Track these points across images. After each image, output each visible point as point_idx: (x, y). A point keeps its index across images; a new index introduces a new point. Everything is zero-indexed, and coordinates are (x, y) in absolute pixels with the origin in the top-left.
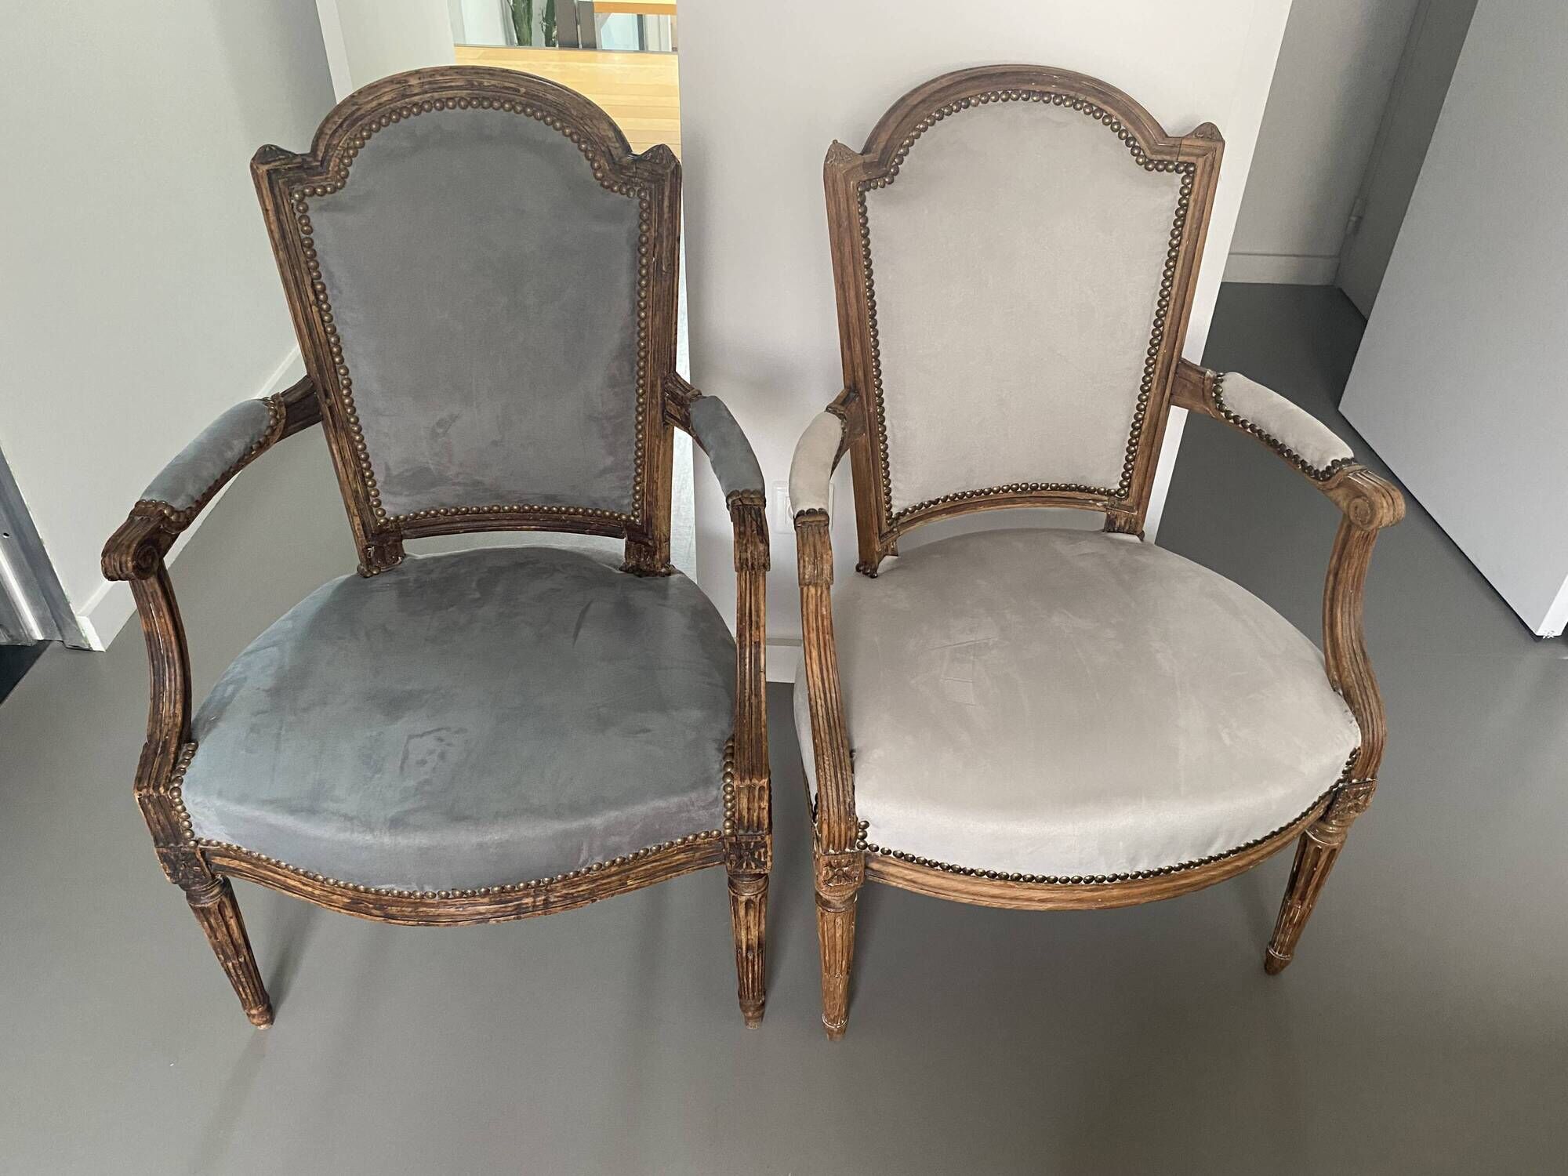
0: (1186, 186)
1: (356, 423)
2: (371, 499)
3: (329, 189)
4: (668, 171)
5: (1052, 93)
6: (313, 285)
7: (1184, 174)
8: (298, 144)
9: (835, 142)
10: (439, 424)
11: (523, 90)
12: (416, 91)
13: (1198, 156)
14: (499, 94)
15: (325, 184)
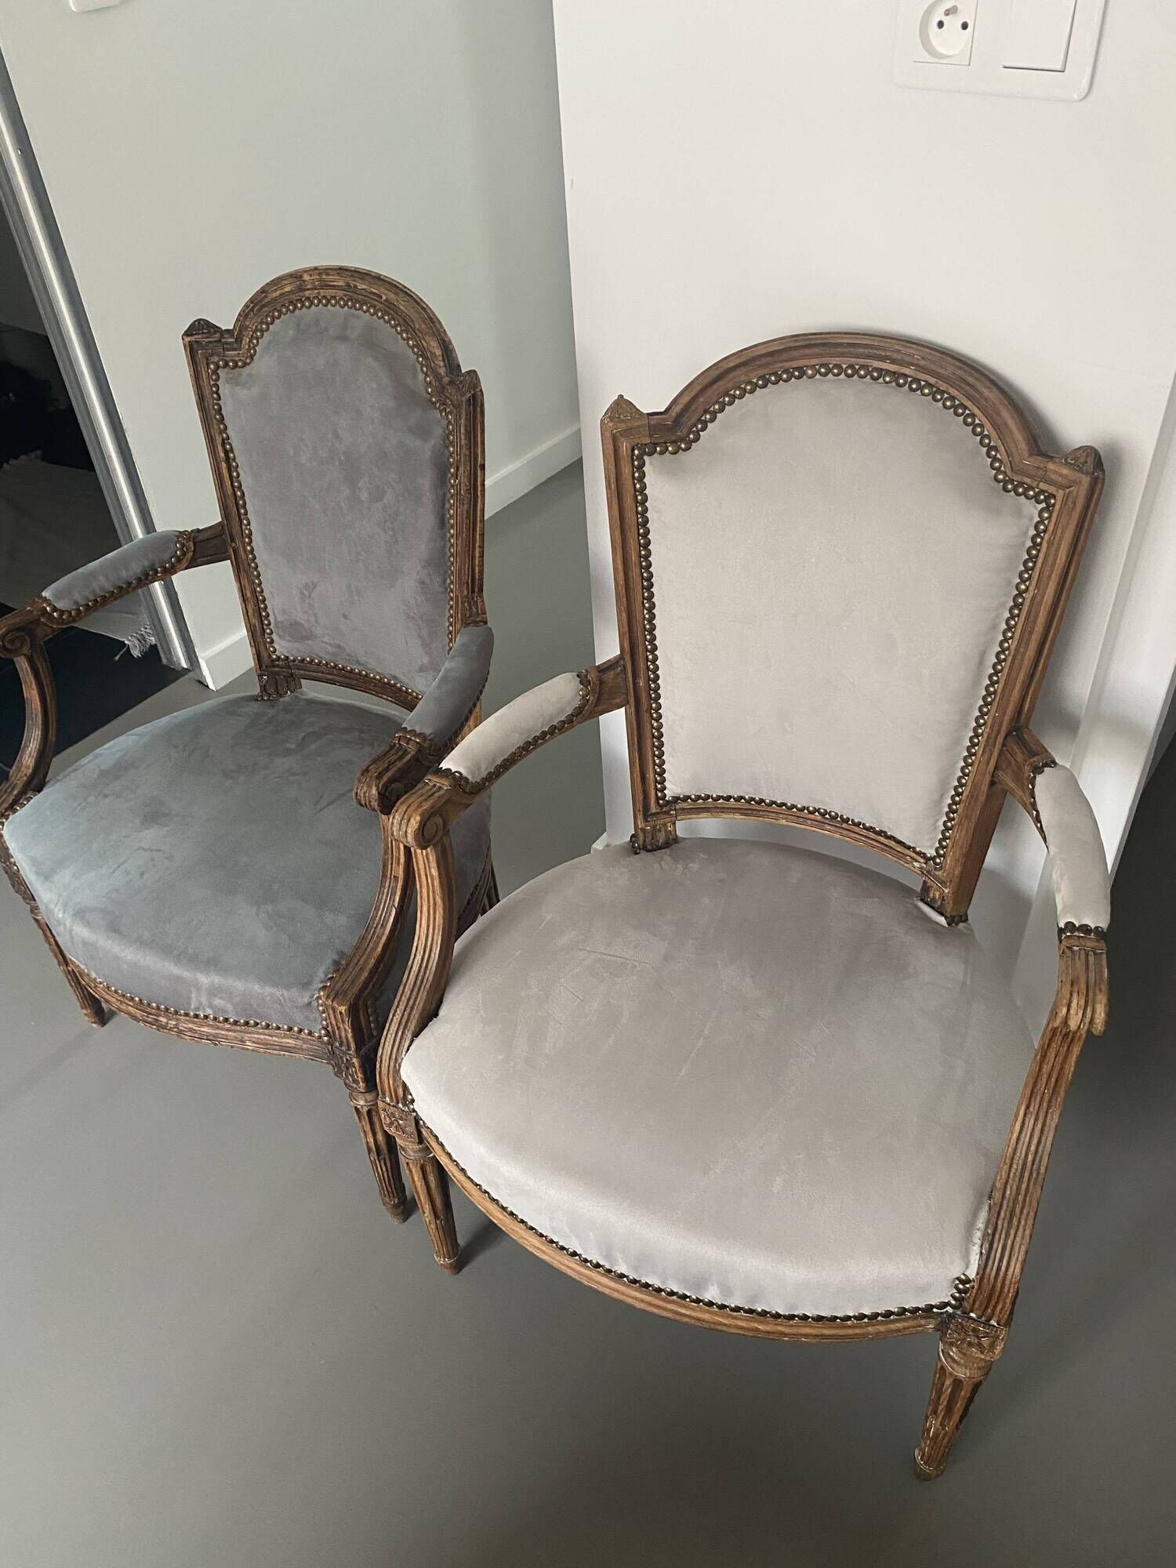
0: (1041, 522)
1: (256, 568)
2: (266, 636)
3: (240, 364)
4: (464, 399)
5: (910, 377)
6: (223, 444)
7: (1044, 505)
8: (226, 320)
9: (621, 396)
10: (306, 586)
11: (384, 298)
12: (309, 287)
13: (1061, 487)
14: (366, 298)
15: (237, 359)
